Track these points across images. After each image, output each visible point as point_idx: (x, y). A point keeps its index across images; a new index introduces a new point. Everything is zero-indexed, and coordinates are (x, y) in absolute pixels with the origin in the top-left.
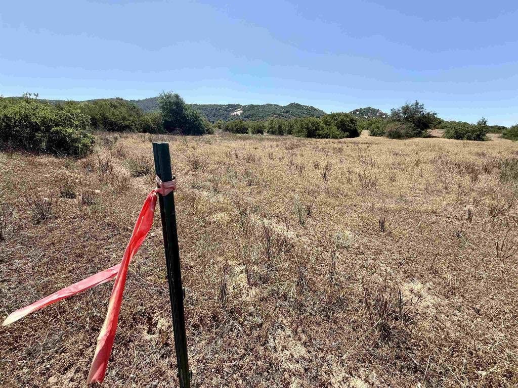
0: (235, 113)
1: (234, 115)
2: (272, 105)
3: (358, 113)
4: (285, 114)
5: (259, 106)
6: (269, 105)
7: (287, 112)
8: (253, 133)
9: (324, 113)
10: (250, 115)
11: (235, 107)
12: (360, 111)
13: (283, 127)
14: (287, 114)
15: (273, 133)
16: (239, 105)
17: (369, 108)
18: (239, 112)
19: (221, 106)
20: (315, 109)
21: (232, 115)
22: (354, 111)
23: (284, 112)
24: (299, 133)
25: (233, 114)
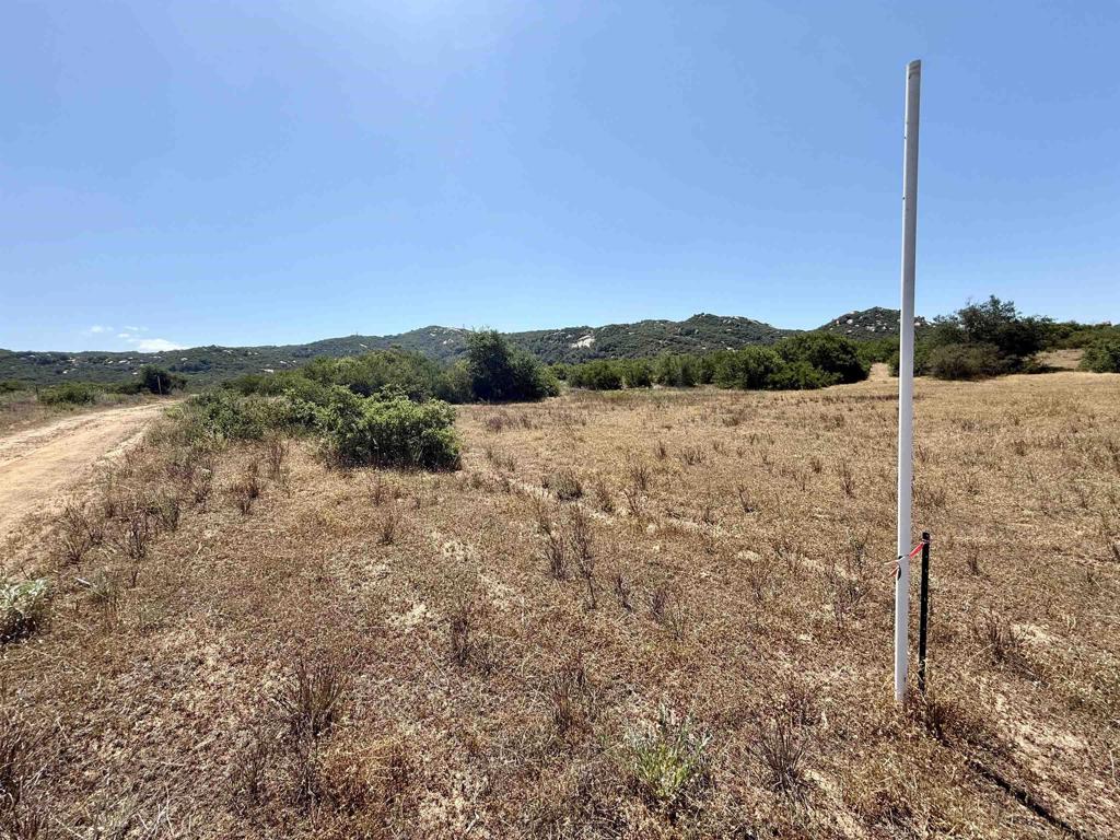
0: (580, 344)
1: (578, 349)
2: (655, 322)
3: (850, 321)
4: (683, 338)
5: (628, 325)
6: (647, 322)
7: (689, 333)
8: (631, 386)
9: (771, 329)
10: (610, 345)
11: (578, 333)
12: (856, 316)
13: (691, 370)
14: (689, 338)
15: (672, 383)
16: (587, 327)
17: (876, 310)
18: (587, 342)
19: (550, 332)
20: (750, 323)
21: (574, 349)
22: (840, 319)
23: (681, 334)
24: (728, 381)
25: (574, 346)
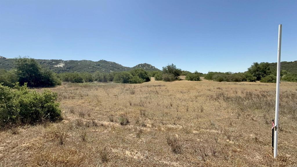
0: (58, 66)
1: (57, 67)
2: (87, 61)
3: (140, 66)
4: (97, 67)
5: (78, 61)
6: (84, 61)
7: (99, 65)
8: (86, 82)
9: (122, 66)
10: (71, 67)
11: (58, 62)
12: (141, 65)
13: (106, 77)
14: (99, 67)
15: (100, 81)
16: (61, 60)
17: (145, 64)
18: (61, 65)
19: (45, 60)
20: (116, 64)
21: (56, 67)
22: (138, 65)
23: (96, 66)
24: (118, 81)
25: (56, 66)
